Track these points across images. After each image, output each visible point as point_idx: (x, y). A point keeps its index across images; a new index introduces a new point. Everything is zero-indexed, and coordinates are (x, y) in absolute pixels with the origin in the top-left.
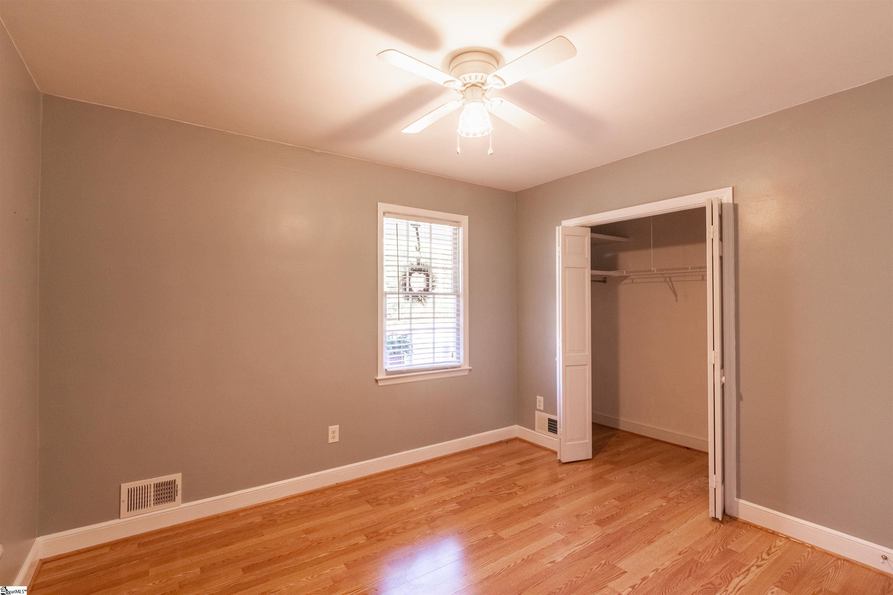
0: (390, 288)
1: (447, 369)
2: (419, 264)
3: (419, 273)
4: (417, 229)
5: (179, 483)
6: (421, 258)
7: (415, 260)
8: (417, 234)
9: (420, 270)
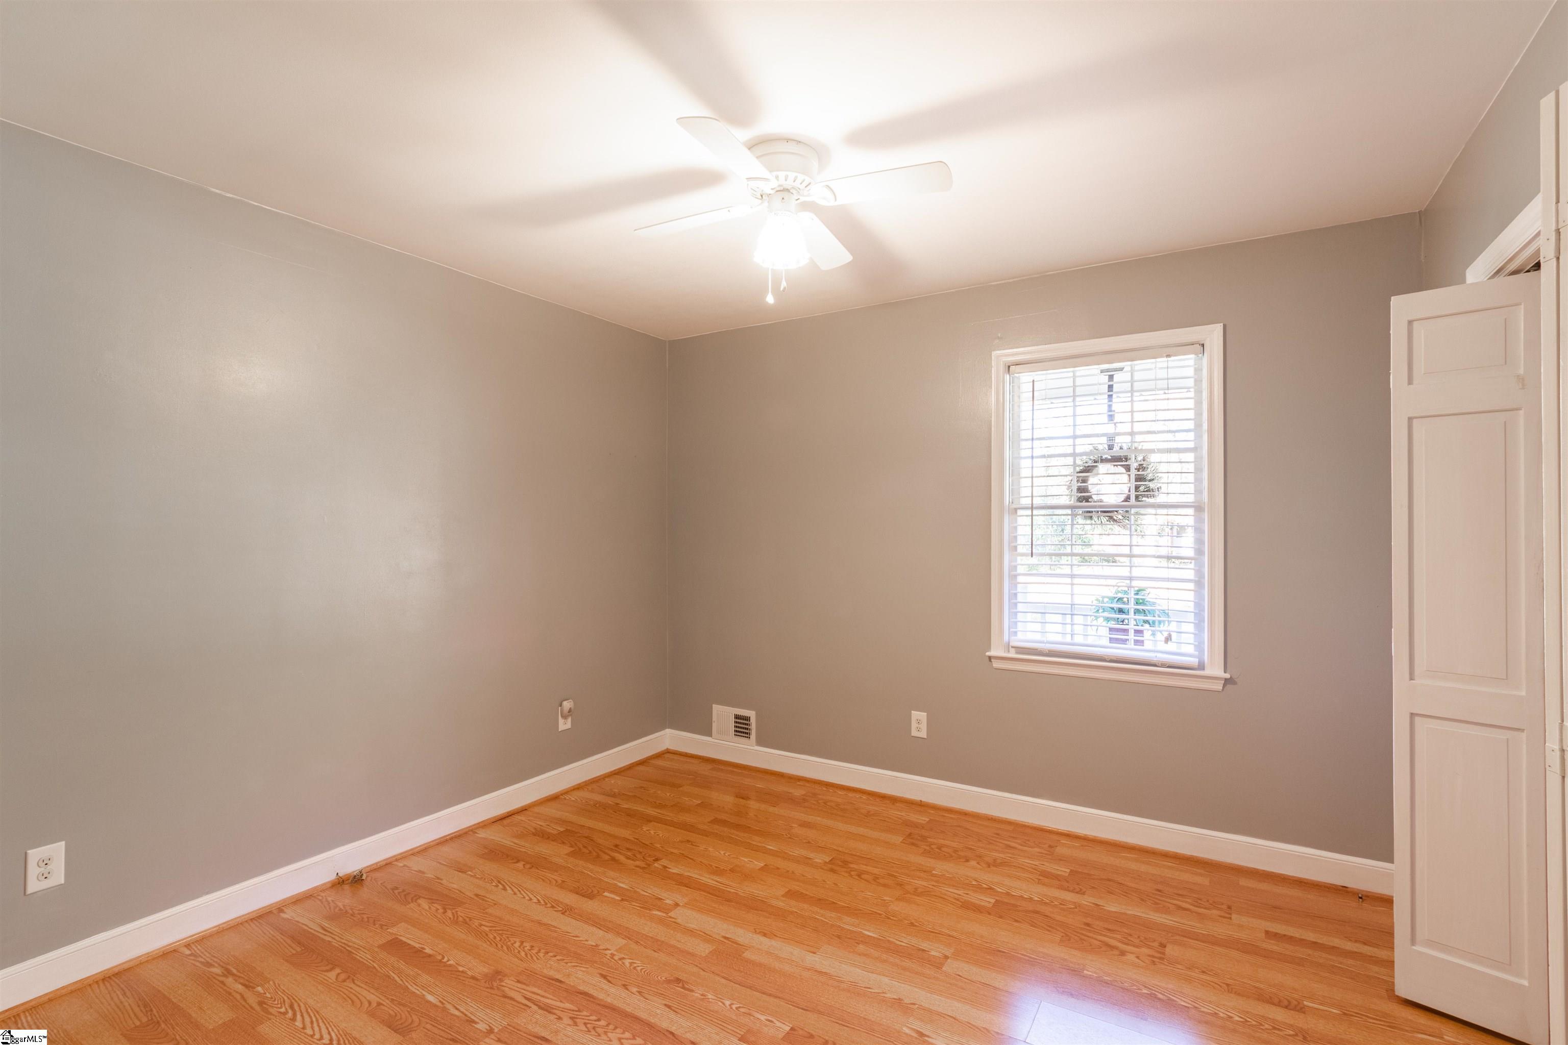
0: (1043, 498)
1: (1155, 665)
2: (1111, 447)
3: (1114, 465)
4: (1111, 378)
5: (753, 721)
6: (1119, 434)
7: (1104, 440)
8: (1110, 388)
9: (1116, 460)
